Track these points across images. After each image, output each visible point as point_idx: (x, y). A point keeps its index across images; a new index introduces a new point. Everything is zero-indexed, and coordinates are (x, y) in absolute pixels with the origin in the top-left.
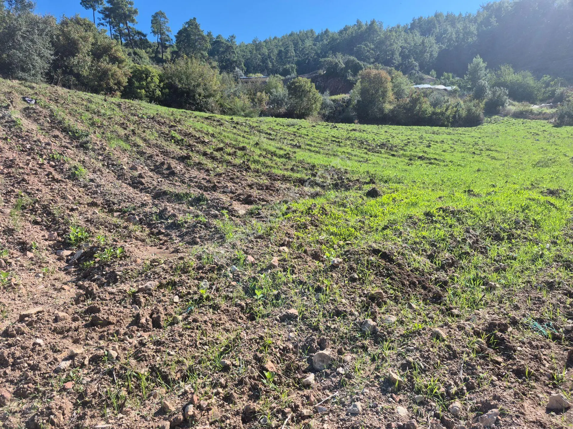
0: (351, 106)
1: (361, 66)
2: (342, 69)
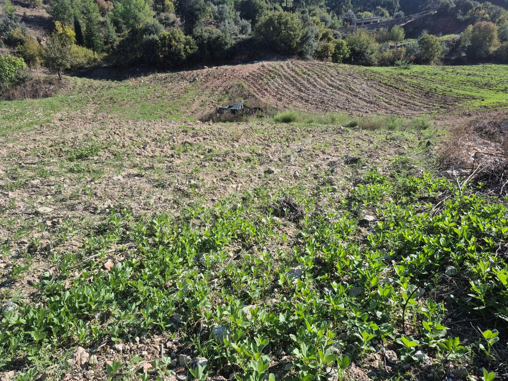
0: (460, 46)
1: (470, 5)
2: (452, 9)
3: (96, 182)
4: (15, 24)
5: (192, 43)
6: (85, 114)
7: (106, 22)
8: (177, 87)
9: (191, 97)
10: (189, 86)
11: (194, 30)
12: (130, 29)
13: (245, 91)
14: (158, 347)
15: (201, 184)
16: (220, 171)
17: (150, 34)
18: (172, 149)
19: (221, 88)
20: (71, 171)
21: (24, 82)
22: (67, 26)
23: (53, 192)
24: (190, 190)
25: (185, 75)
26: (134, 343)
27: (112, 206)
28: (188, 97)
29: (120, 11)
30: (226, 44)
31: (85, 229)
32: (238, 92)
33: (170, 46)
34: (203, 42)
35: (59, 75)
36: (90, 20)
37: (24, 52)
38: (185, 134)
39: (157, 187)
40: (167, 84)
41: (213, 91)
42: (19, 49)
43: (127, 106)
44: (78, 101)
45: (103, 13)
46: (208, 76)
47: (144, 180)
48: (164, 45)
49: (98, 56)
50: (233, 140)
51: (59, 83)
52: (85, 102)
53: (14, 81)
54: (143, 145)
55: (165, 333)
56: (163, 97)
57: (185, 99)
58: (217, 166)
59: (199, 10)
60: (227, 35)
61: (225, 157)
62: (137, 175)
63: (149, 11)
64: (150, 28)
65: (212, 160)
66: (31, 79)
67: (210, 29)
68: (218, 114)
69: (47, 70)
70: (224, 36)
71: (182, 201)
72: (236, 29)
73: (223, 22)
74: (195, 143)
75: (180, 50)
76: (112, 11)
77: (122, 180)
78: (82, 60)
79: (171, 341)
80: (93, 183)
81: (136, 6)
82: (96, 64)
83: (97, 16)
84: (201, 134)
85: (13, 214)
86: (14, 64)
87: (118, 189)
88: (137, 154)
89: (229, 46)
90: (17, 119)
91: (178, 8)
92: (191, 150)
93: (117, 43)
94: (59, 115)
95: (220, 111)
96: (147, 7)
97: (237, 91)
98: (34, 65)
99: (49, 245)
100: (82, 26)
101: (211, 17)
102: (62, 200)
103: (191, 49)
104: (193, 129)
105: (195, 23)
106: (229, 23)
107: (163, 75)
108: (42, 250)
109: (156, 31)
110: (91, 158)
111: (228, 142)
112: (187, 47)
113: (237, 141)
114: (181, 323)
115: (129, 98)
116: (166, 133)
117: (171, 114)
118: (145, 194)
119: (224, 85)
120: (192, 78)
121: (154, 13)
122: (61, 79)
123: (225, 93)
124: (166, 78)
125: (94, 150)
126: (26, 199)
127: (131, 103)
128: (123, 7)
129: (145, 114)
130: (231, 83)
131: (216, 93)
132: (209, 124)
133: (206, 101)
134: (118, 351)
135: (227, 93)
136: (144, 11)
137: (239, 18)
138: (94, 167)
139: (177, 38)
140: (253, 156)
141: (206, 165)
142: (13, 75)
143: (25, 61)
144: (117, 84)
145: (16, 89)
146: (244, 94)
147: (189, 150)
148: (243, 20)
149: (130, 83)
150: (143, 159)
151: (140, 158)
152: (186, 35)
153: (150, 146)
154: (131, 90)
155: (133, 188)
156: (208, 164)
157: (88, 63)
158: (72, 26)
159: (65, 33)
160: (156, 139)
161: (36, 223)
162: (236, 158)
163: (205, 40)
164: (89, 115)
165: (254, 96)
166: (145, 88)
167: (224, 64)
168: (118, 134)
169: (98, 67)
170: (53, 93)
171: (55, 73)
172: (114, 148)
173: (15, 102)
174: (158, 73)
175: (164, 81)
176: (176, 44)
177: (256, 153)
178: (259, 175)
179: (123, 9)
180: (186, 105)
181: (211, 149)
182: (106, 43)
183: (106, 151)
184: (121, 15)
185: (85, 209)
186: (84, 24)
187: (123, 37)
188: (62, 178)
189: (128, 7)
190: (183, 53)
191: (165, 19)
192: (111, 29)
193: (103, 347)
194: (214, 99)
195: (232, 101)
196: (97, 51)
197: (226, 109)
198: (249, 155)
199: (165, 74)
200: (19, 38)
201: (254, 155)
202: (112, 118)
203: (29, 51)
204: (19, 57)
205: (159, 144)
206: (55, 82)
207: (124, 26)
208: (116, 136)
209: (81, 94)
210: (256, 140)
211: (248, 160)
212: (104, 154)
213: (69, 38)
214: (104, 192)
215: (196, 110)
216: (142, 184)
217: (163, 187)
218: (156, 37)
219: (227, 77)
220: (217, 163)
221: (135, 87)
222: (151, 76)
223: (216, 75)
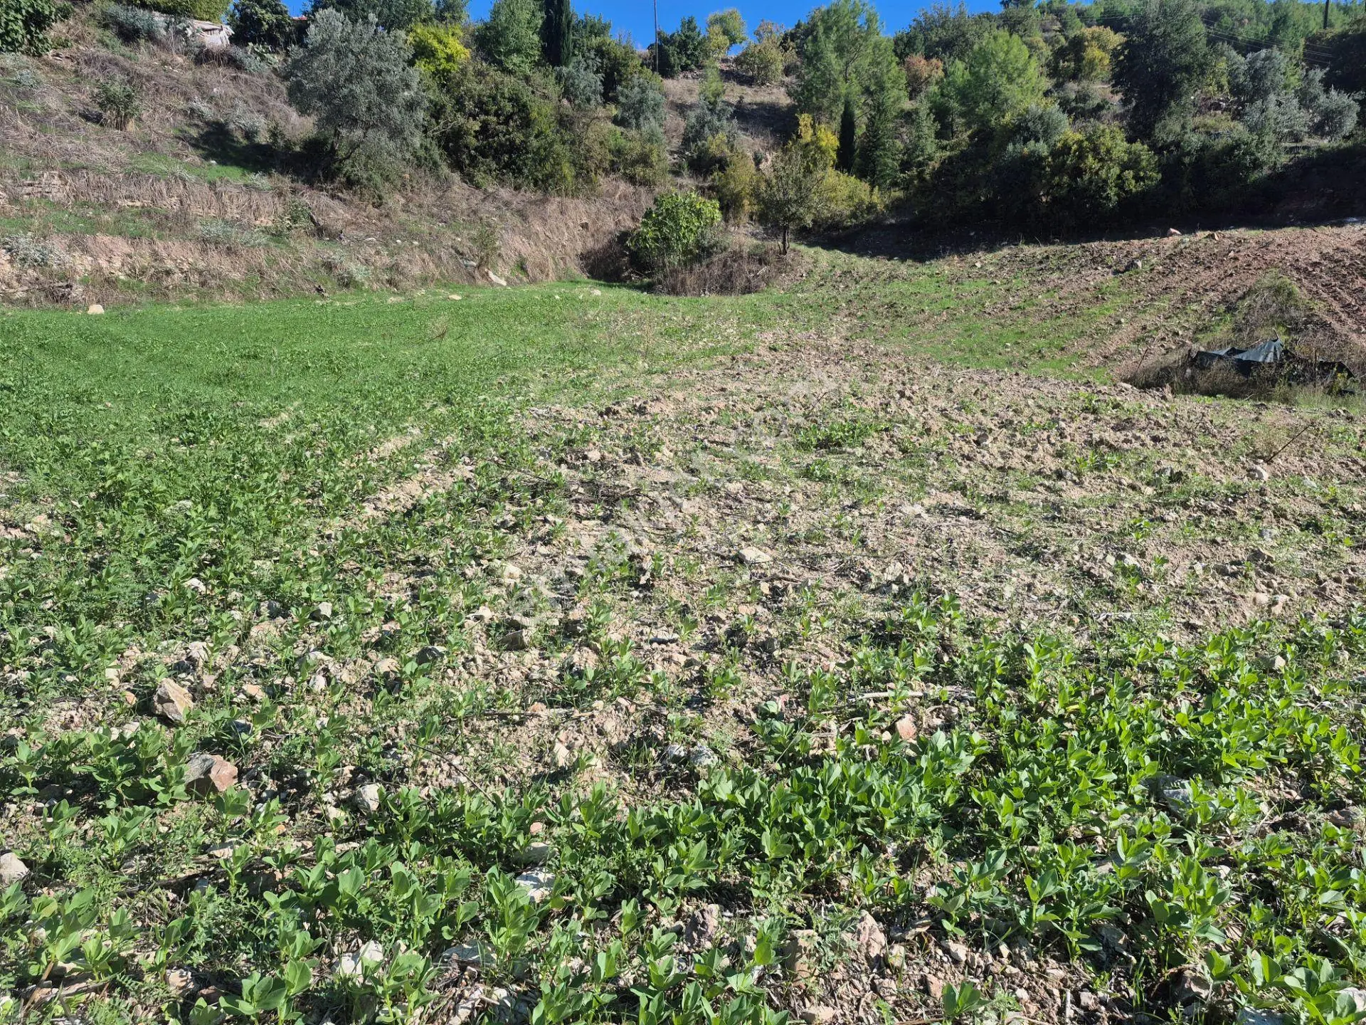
3: (863, 511)
4: (718, 124)
5: (1144, 163)
6: (826, 340)
7: (916, 111)
8: (1074, 285)
9: (1112, 312)
10: (1111, 284)
11: (1159, 126)
12: (975, 127)
13: (1297, 308)
14: (1056, 992)
15: (1153, 571)
16: (1214, 542)
17: (1026, 141)
18: (1059, 455)
19: (1212, 294)
20: (807, 474)
21: (709, 255)
22: (823, 126)
23: (769, 517)
24: (1120, 583)
25: (1104, 252)
26: (994, 957)
27: (906, 580)
28: (1101, 315)
29: (960, 81)
30: (1257, 165)
31: (845, 621)
32: (1272, 310)
33: (1077, 172)
34: (1179, 161)
35: (784, 243)
36: (879, 109)
37: (724, 186)
38: (1092, 417)
39: (1019, 555)
40: (1047, 274)
41: (1183, 300)
42: (713, 180)
43: (929, 326)
44: (815, 305)
45: (914, 90)
46: (1176, 259)
47: (983, 527)
48: (1059, 169)
49: (879, 199)
50: (1254, 456)
51: (780, 260)
52: (830, 310)
53: (691, 252)
54: (974, 433)
55: (1076, 963)
56: (1028, 309)
57: (1091, 318)
58: (1203, 525)
59: (1187, 69)
60: (1266, 139)
61: (1230, 504)
62: (966, 513)
63: (1034, 80)
64: (1030, 124)
65: (1185, 505)
66: (725, 249)
67: (1210, 121)
68: (1189, 371)
69: (760, 230)
70: (1254, 143)
71: (1094, 609)
72: (1302, 119)
73: (1259, 103)
74: (1126, 446)
75: (1105, 181)
76: (937, 83)
77: (927, 518)
78: (841, 207)
79: (1093, 992)
80: (856, 513)
81: (1003, 68)
82: (871, 217)
83: (899, 99)
84: (1143, 424)
85: (692, 550)
86: (699, 214)
87: (916, 538)
88: (963, 456)
89: (1266, 171)
90: (687, 338)
91: (1122, 69)
92: (1117, 466)
93: (935, 164)
94: (769, 337)
95: (1199, 361)
96: (1034, 69)
97: (1268, 306)
98: (735, 218)
99: (772, 640)
100: (857, 122)
101: (1221, 87)
102: (790, 541)
103: (1137, 178)
104: (1116, 406)
105: (1168, 104)
106: (1279, 104)
107: (1039, 251)
108: (756, 646)
109: (1045, 131)
110: (849, 450)
111: (1237, 460)
112: (1129, 174)
113: (1269, 461)
114: (1121, 955)
115: (936, 308)
116: (1037, 410)
117: (1042, 357)
118: (986, 565)
119: (1226, 284)
120: (1125, 262)
121: (1047, 84)
122: (785, 253)
123: (1222, 308)
124: (1047, 257)
125: (857, 433)
126: (713, 522)
127: (940, 320)
128: (967, 72)
129: (971, 350)
130: (1250, 282)
131: (1195, 307)
132: (1164, 398)
133: (1157, 329)
134: (956, 961)
135: (1231, 309)
136: (1020, 80)
137: (1317, 88)
138: (856, 472)
139: (1103, 150)
140: (1329, 514)
141: (1167, 517)
142: (692, 238)
143: (721, 209)
144: (912, 270)
145: (691, 270)
146: (1292, 318)
147: (1110, 466)
148: (1333, 92)
149: (946, 267)
150: (977, 472)
151: (968, 466)
152: (1131, 140)
153: (995, 439)
154: (944, 286)
155: (955, 545)
156: (1174, 515)
157: (854, 215)
158: (836, 125)
159: (815, 142)
160: (1011, 422)
161: (738, 583)
162: (1268, 514)
163: (1189, 154)
164: (835, 341)
165: (1325, 325)
166: (982, 283)
167: (1237, 225)
168: (909, 398)
169: (876, 225)
170: (763, 285)
171: (776, 236)
172: (901, 432)
173: (683, 299)
174: (1027, 243)
175: (1037, 267)
176: (1096, 166)
177: (1343, 509)
178: (1351, 580)
179: (967, 76)
180: (1091, 336)
181: (1180, 473)
182: (905, 166)
183: (886, 438)
184: (958, 94)
185: (842, 573)
186: (865, 119)
187: (952, 149)
188: (788, 489)
189: (982, 71)
190: (1112, 192)
191: (1076, 100)
192: (925, 130)
193: (919, 935)
194: (1182, 324)
195: (1245, 334)
196: (880, 185)
197: (1221, 357)
198: (1315, 509)
199: (1044, 248)
200: (718, 154)
201: (1335, 512)
202: (886, 355)
203: (732, 185)
204: (710, 198)
205: (1019, 437)
206: (772, 258)
207: (961, 121)
208: (905, 403)
209: (823, 291)
210: (1337, 466)
211: (1313, 526)
212: (879, 445)
213: (823, 152)
214: (882, 539)
215: (1118, 352)
216: (977, 539)
217: (1037, 557)
218: (1042, 148)
219: (1238, 263)
220: (1205, 518)
221: (955, 280)
222: (1006, 251)
223: (1203, 255)
